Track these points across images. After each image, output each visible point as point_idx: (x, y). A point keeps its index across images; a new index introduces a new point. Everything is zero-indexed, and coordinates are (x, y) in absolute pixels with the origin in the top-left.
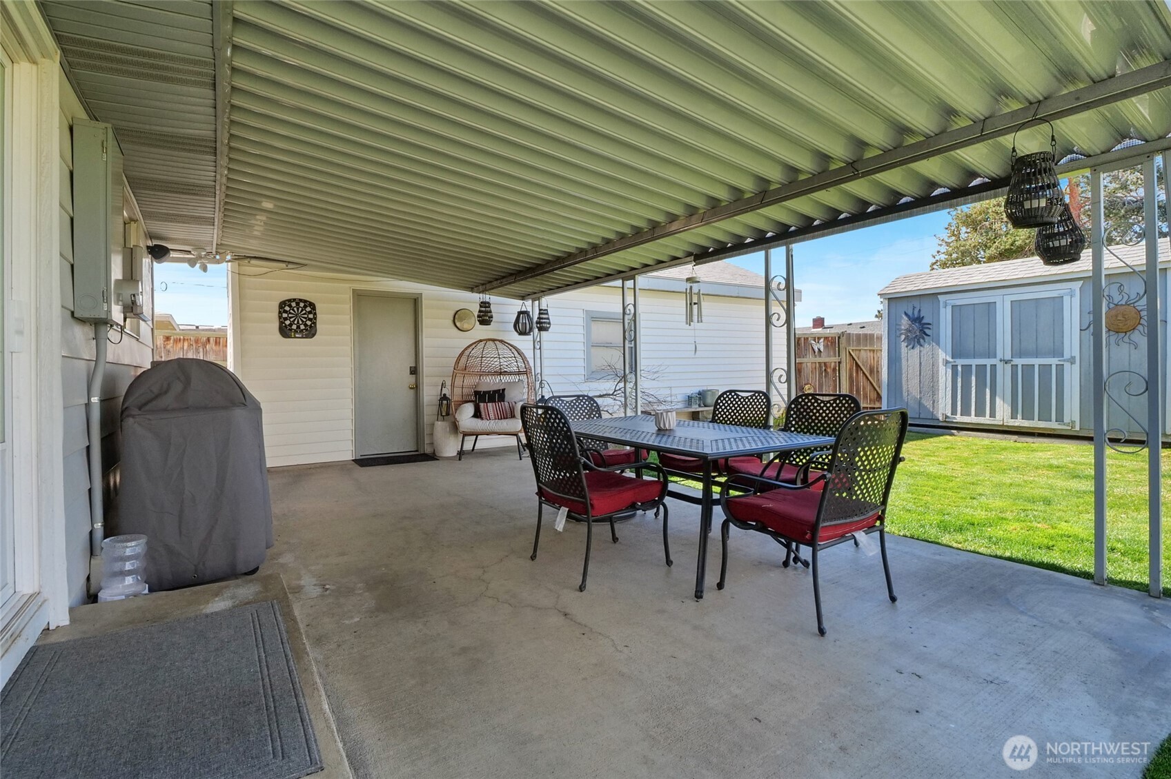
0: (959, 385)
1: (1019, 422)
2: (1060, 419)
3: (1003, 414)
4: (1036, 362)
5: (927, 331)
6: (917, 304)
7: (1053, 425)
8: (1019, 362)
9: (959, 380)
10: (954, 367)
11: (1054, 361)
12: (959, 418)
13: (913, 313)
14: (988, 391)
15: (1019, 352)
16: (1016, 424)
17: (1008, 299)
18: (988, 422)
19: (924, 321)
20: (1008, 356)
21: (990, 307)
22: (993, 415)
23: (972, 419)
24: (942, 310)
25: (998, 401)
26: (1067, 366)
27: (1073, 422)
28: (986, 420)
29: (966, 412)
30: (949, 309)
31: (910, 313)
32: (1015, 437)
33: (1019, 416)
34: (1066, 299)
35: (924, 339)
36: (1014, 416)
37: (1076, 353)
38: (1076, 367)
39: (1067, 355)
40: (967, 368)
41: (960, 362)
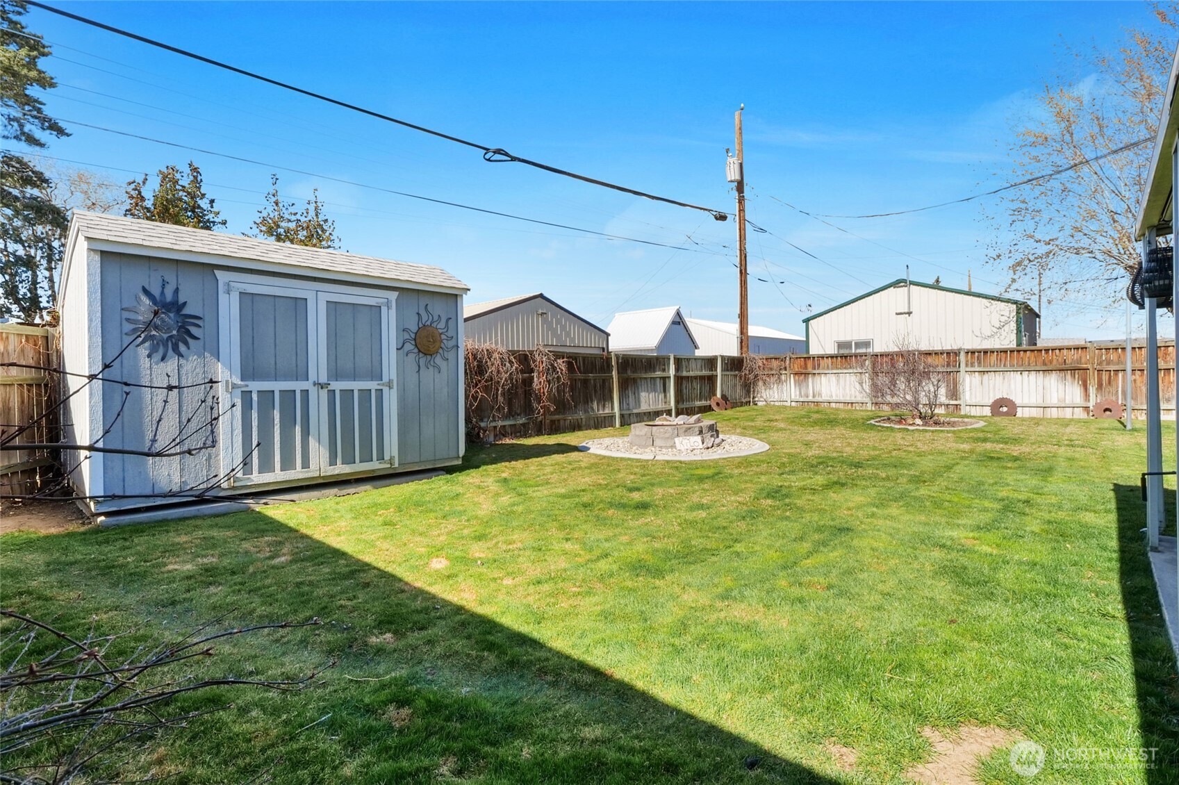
0: (255, 424)
1: (341, 469)
2: (381, 458)
3: (320, 463)
4: (356, 386)
5: (193, 330)
6: (170, 277)
7: (375, 465)
8: (338, 386)
9: (255, 415)
10: (246, 395)
11: (372, 385)
12: (258, 478)
13: (162, 293)
14: (298, 429)
15: (336, 374)
16: (336, 472)
17: (323, 298)
18: (301, 476)
19: (186, 311)
20: (323, 379)
21: (299, 304)
22: (306, 464)
23: (277, 476)
24: (223, 298)
25: (313, 443)
26: (386, 390)
27: (392, 458)
28: (297, 474)
29: (266, 466)
30: (235, 297)
31: (156, 292)
32: (334, 491)
33: (339, 461)
34: (384, 309)
35: (186, 344)
36: (333, 462)
37: (394, 376)
38: (394, 392)
39: (385, 379)
40: (266, 396)
41: (255, 386)
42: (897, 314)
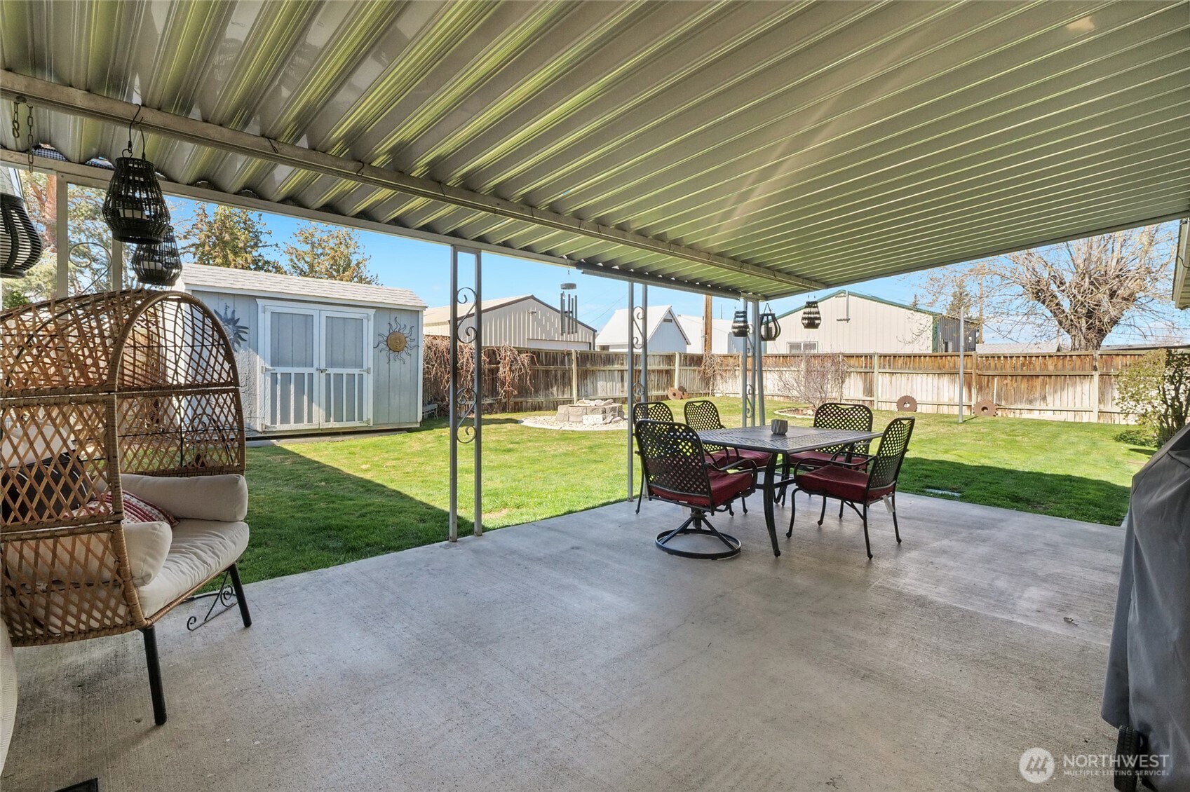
0: (279, 393)
1: (333, 425)
2: (361, 419)
3: (319, 420)
4: (345, 371)
5: (243, 335)
6: (230, 303)
7: (356, 424)
8: (332, 371)
9: (279, 387)
10: (274, 376)
11: (356, 371)
12: (280, 427)
13: (226, 313)
14: (306, 397)
15: (331, 364)
16: (330, 427)
17: (324, 314)
18: (307, 428)
19: (238, 324)
20: (323, 366)
21: (308, 318)
22: (310, 420)
23: (292, 426)
24: (261, 315)
25: (315, 407)
26: (365, 374)
27: (368, 420)
28: (304, 426)
29: (285, 420)
30: (268, 315)
32: (329, 438)
33: (332, 419)
34: (365, 321)
35: (239, 343)
36: (328, 420)
37: (371, 366)
38: (371, 376)
39: (365, 367)
40: (286, 376)
41: (280, 370)
42: (838, 320)
